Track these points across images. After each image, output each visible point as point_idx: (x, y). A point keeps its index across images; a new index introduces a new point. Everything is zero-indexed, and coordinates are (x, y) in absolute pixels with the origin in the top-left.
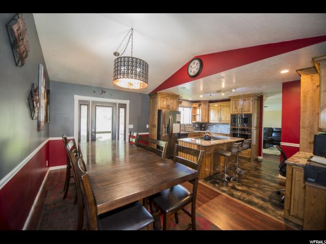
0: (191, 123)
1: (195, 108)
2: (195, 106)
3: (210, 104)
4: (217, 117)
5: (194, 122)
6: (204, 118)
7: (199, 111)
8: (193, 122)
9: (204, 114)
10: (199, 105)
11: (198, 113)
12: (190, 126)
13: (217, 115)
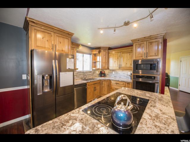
0: (91, 70)
1: (95, 55)
2: (95, 53)
3: (109, 51)
4: (117, 64)
5: (95, 69)
6: (104, 65)
7: (99, 58)
8: (93, 69)
9: (104, 61)
10: (99, 52)
11: (98, 60)
12: (91, 73)
13: (117, 62)
